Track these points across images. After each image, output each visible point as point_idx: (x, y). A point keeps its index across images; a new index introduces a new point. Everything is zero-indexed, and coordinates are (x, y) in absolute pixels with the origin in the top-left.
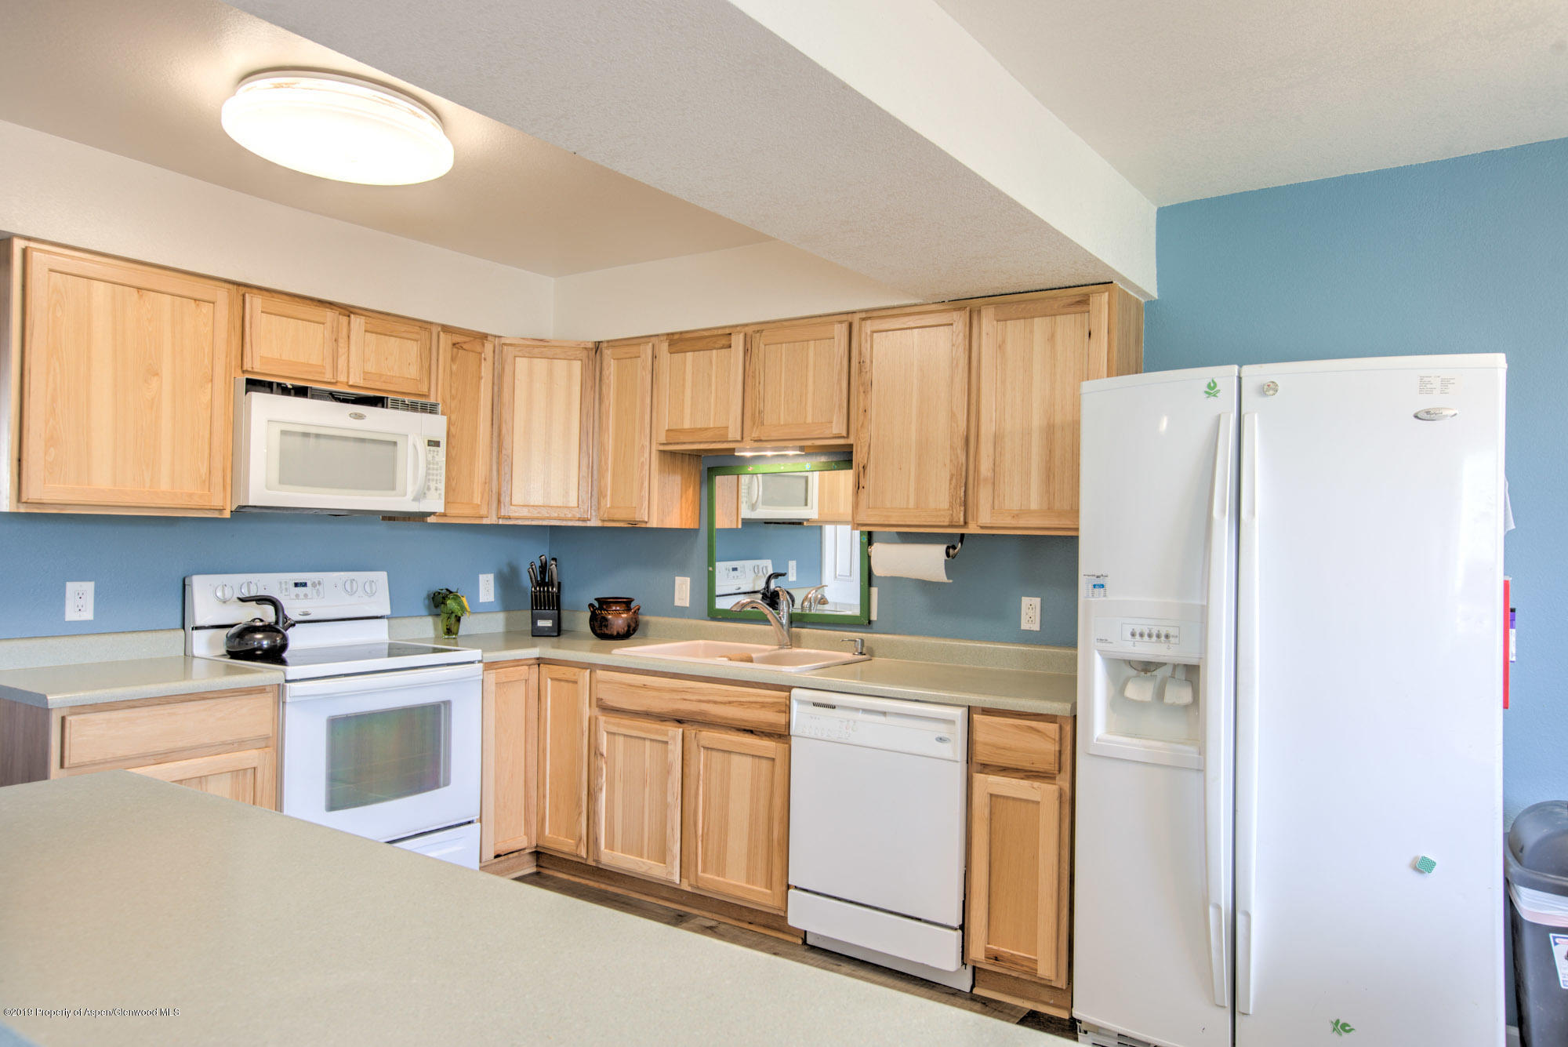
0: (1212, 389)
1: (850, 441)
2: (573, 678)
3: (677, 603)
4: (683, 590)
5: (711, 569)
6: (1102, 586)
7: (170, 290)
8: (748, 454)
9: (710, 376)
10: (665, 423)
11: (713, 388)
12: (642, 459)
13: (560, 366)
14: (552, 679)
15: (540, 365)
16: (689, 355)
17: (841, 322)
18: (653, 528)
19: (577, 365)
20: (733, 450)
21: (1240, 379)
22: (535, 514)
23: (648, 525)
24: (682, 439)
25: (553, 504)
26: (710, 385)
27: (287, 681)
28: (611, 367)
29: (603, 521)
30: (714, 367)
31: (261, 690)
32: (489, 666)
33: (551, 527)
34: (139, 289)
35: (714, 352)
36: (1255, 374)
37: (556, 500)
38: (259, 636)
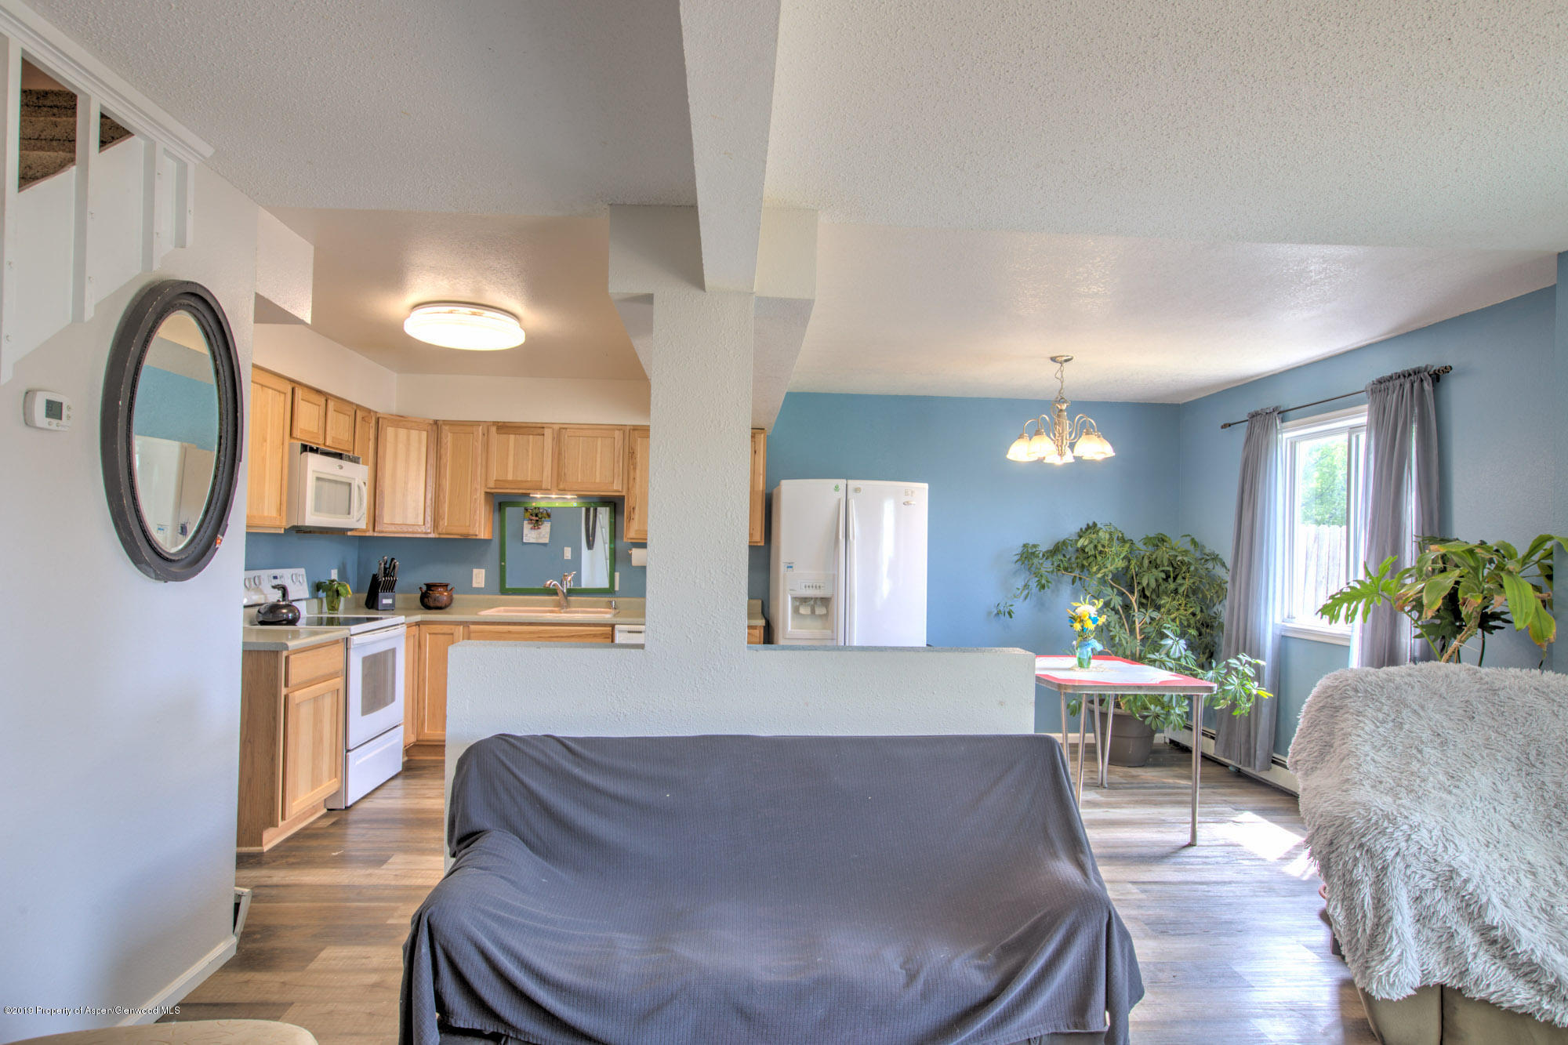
0: (837, 488)
1: (623, 494)
2: (450, 632)
3: (475, 585)
4: (479, 577)
5: (503, 564)
6: (791, 567)
7: (273, 386)
8: (538, 496)
9: (528, 451)
10: (494, 475)
11: (530, 457)
12: (475, 497)
13: (414, 433)
14: (430, 634)
15: (402, 432)
16: (512, 437)
17: (619, 430)
18: (481, 539)
19: (424, 434)
20: (529, 494)
21: (847, 485)
22: (399, 529)
23: (478, 537)
24: (507, 486)
25: (409, 522)
26: (528, 455)
27: (351, 635)
28: (448, 438)
29: (440, 534)
30: (531, 444)
31: (337, 642)
32: (409, 626)
33: (360, 537)
34: (262, 386)
35: (531, 436)
36: (853, 483)
37: (410, 521)
38: (284, 611)
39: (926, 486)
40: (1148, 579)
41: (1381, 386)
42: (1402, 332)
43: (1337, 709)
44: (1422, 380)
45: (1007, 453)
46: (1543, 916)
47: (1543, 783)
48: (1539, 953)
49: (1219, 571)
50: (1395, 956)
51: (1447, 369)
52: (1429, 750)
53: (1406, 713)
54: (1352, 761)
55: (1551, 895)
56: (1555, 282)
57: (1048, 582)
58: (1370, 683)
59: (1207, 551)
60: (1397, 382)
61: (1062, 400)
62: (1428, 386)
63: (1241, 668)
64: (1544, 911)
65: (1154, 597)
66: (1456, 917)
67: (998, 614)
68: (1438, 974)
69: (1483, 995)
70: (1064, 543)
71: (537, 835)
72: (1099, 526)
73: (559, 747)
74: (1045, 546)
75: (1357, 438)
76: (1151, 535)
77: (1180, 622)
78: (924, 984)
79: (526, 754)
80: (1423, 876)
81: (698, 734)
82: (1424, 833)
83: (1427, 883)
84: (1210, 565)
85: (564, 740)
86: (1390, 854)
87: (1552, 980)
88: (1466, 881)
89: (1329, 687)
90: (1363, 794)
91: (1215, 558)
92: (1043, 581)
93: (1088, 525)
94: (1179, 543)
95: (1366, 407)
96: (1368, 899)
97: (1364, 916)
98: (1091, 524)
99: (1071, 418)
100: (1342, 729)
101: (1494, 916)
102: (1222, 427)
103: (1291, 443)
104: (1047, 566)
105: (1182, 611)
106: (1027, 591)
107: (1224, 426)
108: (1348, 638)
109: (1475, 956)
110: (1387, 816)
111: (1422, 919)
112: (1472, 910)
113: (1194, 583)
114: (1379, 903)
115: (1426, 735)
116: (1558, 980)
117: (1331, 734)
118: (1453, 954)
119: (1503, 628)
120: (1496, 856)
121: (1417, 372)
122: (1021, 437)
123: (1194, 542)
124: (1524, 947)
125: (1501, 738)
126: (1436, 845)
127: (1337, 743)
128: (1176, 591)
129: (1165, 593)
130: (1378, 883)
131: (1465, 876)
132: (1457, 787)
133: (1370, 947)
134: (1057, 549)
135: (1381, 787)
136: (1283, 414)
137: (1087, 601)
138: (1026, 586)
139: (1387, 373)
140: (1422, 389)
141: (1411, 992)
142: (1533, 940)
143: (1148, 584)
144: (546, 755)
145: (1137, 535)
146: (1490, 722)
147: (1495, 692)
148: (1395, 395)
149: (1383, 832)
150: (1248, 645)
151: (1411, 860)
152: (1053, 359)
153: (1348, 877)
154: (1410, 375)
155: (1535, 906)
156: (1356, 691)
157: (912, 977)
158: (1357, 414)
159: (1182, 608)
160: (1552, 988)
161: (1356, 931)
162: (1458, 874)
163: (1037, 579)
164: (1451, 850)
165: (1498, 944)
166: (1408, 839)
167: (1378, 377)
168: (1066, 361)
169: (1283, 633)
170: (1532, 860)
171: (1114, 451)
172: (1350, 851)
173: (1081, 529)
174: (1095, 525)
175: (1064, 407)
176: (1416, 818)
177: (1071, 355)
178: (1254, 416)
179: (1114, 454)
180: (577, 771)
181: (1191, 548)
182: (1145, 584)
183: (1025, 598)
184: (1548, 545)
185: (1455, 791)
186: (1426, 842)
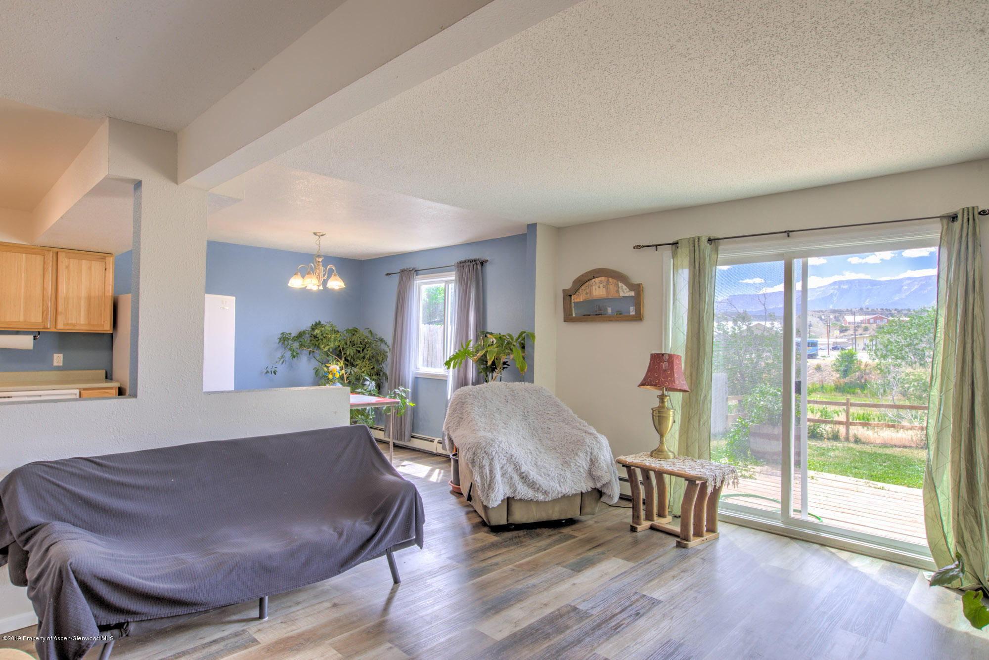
39: (234, 298)
40: (350, 351)
41: (461, 265)
42: (469, 242)
43: (463, 403)
44: (477, 264)
45: (288, 282)
46: (535, 466)
47: (529, 422)
48: (535, 478)
49: (384, 347)
50: (496, 490)
51: (486, 261)
52: (496, 415)
53: (488, 402)
54: (474, 422)
55: (536, 459)
56: (526, 232)
57: (297, 354)
58: (474, 392)
59: (378, 337)
60: (467, 264)
61: (319, 256)
62: (479, 267)
63: (400, 393)
64: (535, 464)
65: (352, 361)
66: (513, 472)
67: (267, 373)
68: (508, 493)
69: (520, 497)
70: (304, 332)
71: (82, 520)
72: (322, 323)
73: (89, 463)
74: (294, 334)
75: (448, 285)
76: (351, 328)
77: (367, 373)
78: (347, 536)
79: (64, 471)
80: (503, 459)
81: (173, 445)
82: (503, 443)
83: (504, 462)
84: (378, 343)
85: (92, 459)
86: (494, 453)
87: (538, 486)
88: (515, 459)
89: (459, 395)
90: (482, 433)
91: (382, 340)
92: (295, 354)
93: (316, 322)
94: (364, 333)
95: (454, 273)
96: (488, 472)
97: (487, 478)
98: (318, 322)
99: (325, 266)
100: (467, 411)
101: (523, 469)
102: (386, 275)
103: (418, 285)
104: (296, 345)
105: (367, 368)
106: (283, 359)
107: (387, 274)
108: (447, 377)
109: (518, 484)
110: (492, 440)
111: (503, 475)
112: (517, 468)
113: (372, 353)
114: (491, 471)
115: (495, 410)
116: (540, 486)
117: (462, 413)
118: (512, 485)
119: (506, 368)
120: (521, 449)
121: (475, 260)
122: (296, 274)
123: (371, 332)
124: (531, 477)
125: (516, 408)
126: (507, 447)
127: (465, 417)
128: (364, 357)
129: (358, 358)
130: (491, 464)
131: (515, 456)
132: (508, 427)
133: (489, 489)
134: (300, 335)
135: (486, 430)
136: (417, 271)
137: (334, 363)
138: (283, 356)
139: (463, 259)
140: (477, 268)
141: (500, 502)
142: (534, 475)
143: (349, 354)
144: (80, 469)
145: (341, 327)
146: (513, 403)
147: (513, 391)
148: (467, 269)
149: (492, 445)
150: (399, 382)
151: (500, 454)
152: (315, 234)
153: (481, 465)
154: (472, 261)
155: (533, 463)
156: (470, 395)
157: (340, 534)
158: (451, 275)
159: (367, 366)
160: (538, 489)
161: (484, 484)
162: (513, 456)
163: (291, 352)
164: (511, 448)
165: (524, 478)
166: (499, 446)
167: (460, 260)
168: (322, 235)
169: (416, 376)
170: (530, 448)
171: (345, 285)
172: (481, 454)
173: (313, 325)
174: (320, 322)
175: (321, 260)
176: (500, 439)
177: (324, 232)
178: (403, 271)
179: (344, 287)
180: (107, 476)
181: (369, 335)
182: (348, 353)
183: (282, 363)
184: (523, 335)
185: (508, 429)
186: (504, 447)
